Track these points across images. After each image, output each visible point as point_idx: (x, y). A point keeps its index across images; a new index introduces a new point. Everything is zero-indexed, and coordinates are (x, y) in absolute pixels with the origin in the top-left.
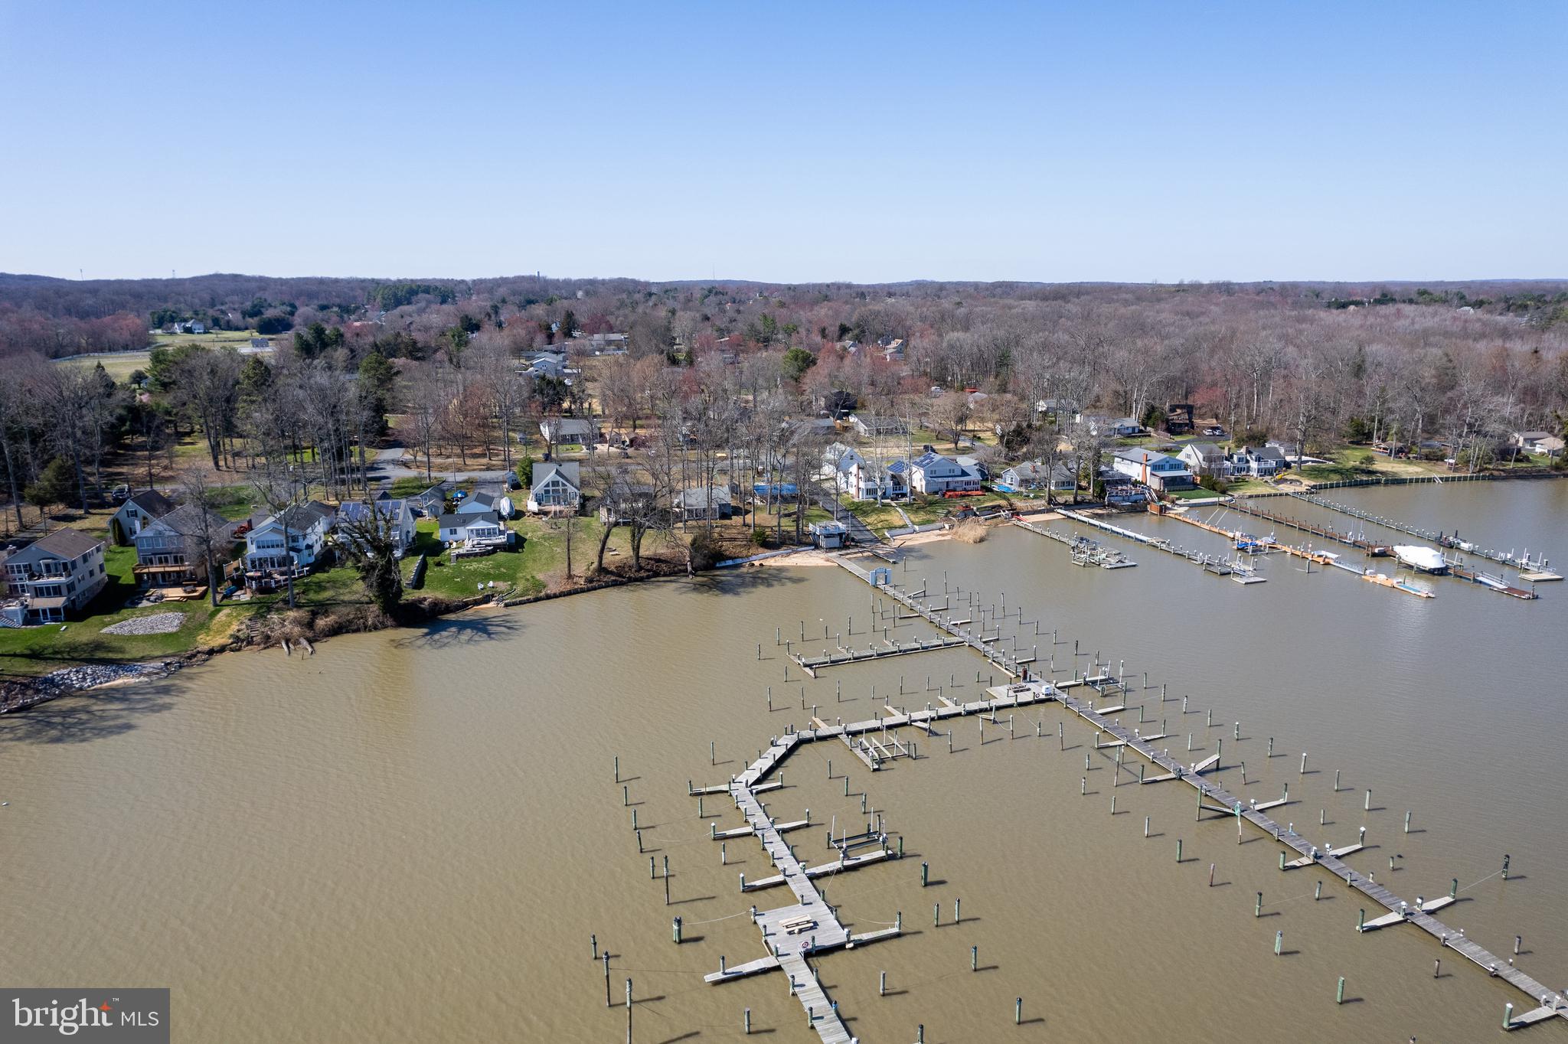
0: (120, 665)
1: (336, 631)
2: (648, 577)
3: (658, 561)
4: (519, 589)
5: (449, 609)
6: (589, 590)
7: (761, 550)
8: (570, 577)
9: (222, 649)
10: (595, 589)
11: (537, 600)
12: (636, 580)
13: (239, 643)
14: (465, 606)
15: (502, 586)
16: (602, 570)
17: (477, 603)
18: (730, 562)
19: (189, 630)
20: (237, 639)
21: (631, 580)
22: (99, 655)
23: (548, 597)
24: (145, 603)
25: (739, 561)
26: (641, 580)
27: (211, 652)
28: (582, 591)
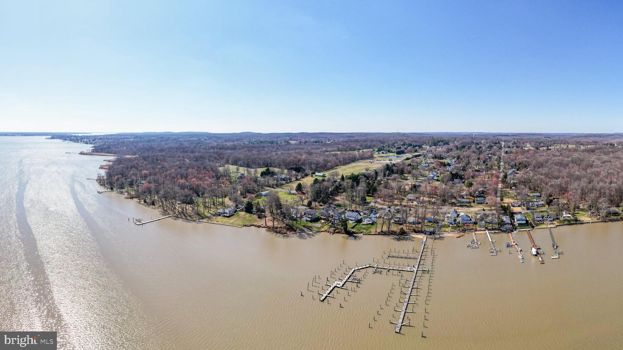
0: (311, 230)
1: (338, 233)
2: (390, 234)
3: (393, 231)
4: (367, 232)
5: (355, 233)
6: (378, 235)
7: (414, 233)
8: (376, 232)
9: (323, 231)
10: (379, 235)
11: (368, 235)
12: (387, 235)
13: (326, 231)
14: (357, 233)
15: (365, 231)
16: (382, 232)
17: (359, 233)
18: (406, 234)
19: (322, 227)
20: (325, 230)
21: (386, 234)
22: (310, 228)
23: (370, 235)
24: (319, 222)
25: (408, 234)
26: (388, 235)
27: (322, 231)
28: (377, 235)
